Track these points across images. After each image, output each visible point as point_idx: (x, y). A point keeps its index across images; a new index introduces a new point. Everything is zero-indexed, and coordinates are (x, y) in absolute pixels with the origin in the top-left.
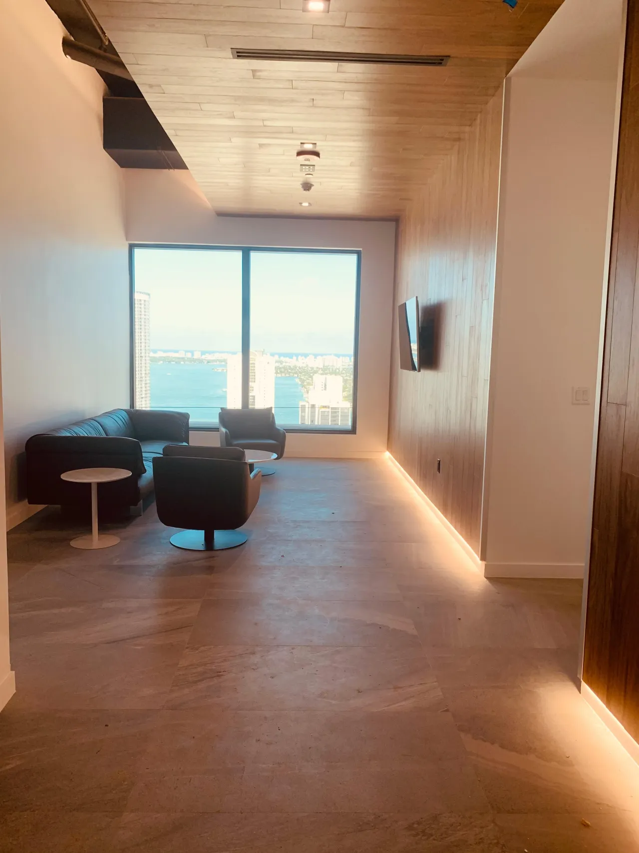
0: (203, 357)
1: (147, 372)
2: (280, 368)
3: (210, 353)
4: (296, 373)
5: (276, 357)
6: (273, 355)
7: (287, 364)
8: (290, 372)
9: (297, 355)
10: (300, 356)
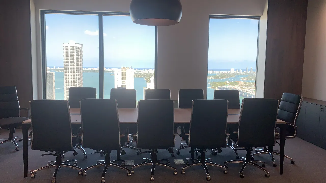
0: (107, 70)
1: (81, 76)
2: (138, 74)
3: (110, 68)
4: (144, 76)
5: (137, 70)
6: (135, 69)
7: (141, 72)
8: (142, 76)
9: (145, 69)
10: (146, 69)
